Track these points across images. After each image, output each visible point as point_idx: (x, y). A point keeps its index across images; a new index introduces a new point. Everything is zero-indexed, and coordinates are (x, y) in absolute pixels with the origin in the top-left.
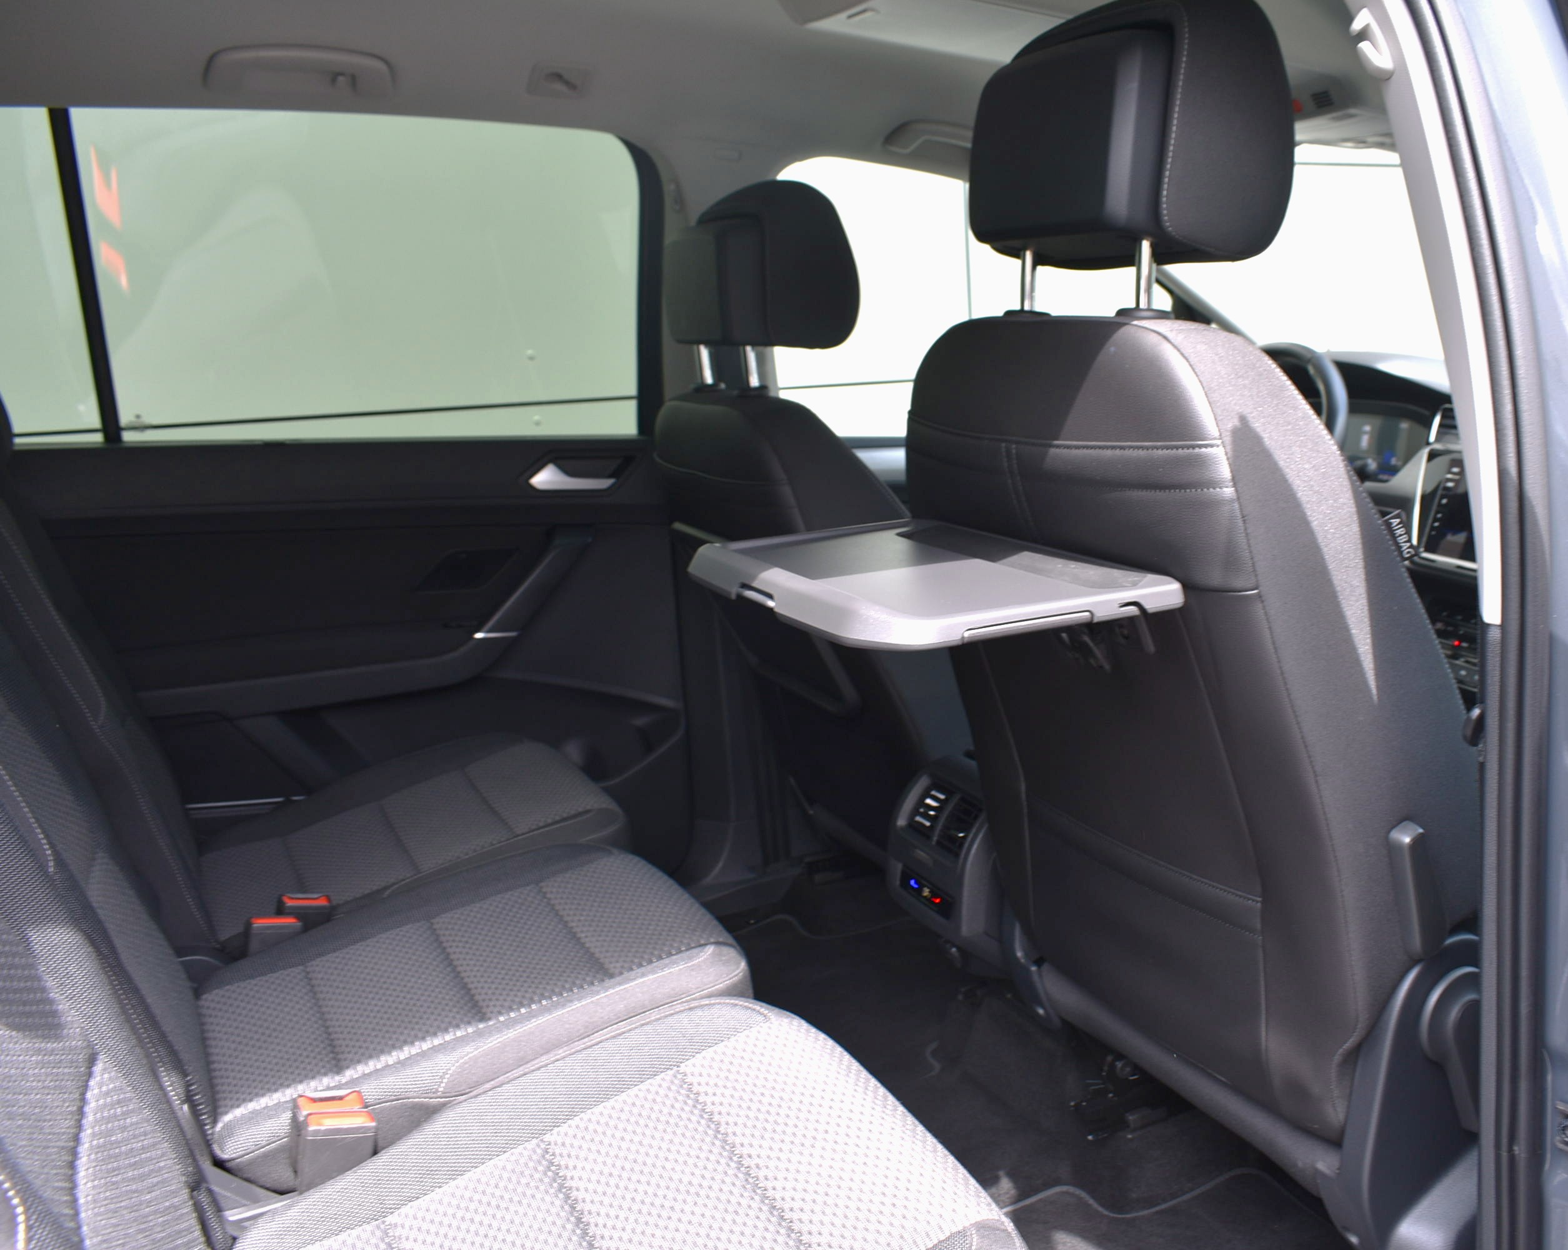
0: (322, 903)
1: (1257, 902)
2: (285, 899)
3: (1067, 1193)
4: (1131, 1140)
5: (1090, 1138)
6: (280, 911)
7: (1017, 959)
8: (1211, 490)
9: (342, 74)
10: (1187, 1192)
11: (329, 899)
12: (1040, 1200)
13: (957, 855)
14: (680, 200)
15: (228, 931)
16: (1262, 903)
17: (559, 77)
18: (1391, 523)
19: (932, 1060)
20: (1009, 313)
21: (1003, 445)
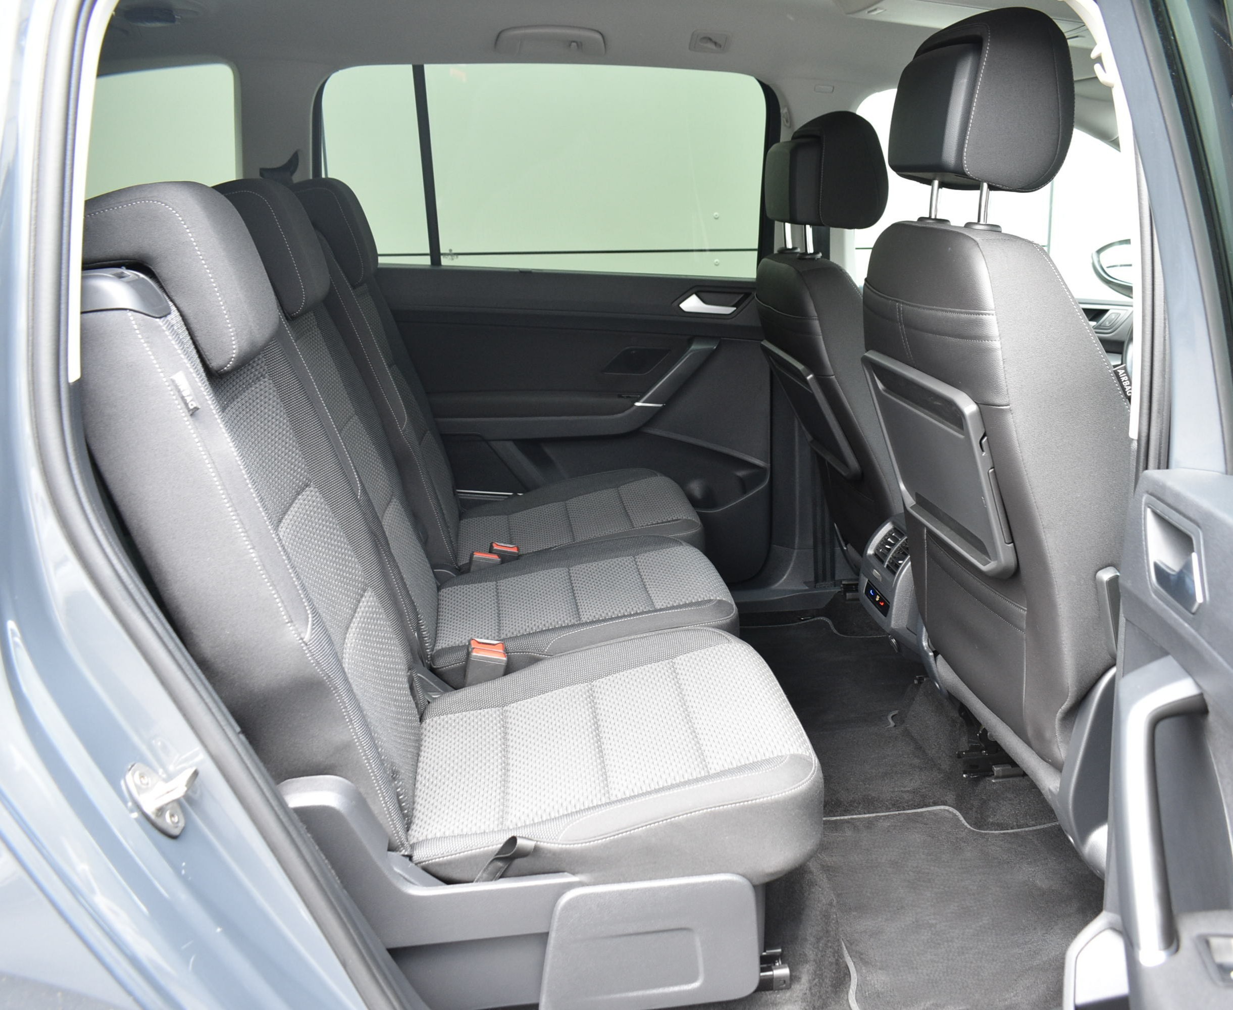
0: (515, 550)
1: (1025, 610)
2: (494, 545)
3: (948, 811)
4: (994, 783)
5: (964, 776)
6: (491, 551)
7: (923, 647)
8: (987, 341)
9: (574, 42)
10: (1030, 826)
11: (518, 549)
12: (928, 811)
13: (894, 573)
14: (790, 120)
15: (464, 561)
16: (1028, 611)
17: (710, 39)
18: (1119, 373)
19: (890, 720)
20: (921, 219)
21: (897, 304)
